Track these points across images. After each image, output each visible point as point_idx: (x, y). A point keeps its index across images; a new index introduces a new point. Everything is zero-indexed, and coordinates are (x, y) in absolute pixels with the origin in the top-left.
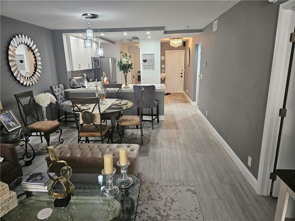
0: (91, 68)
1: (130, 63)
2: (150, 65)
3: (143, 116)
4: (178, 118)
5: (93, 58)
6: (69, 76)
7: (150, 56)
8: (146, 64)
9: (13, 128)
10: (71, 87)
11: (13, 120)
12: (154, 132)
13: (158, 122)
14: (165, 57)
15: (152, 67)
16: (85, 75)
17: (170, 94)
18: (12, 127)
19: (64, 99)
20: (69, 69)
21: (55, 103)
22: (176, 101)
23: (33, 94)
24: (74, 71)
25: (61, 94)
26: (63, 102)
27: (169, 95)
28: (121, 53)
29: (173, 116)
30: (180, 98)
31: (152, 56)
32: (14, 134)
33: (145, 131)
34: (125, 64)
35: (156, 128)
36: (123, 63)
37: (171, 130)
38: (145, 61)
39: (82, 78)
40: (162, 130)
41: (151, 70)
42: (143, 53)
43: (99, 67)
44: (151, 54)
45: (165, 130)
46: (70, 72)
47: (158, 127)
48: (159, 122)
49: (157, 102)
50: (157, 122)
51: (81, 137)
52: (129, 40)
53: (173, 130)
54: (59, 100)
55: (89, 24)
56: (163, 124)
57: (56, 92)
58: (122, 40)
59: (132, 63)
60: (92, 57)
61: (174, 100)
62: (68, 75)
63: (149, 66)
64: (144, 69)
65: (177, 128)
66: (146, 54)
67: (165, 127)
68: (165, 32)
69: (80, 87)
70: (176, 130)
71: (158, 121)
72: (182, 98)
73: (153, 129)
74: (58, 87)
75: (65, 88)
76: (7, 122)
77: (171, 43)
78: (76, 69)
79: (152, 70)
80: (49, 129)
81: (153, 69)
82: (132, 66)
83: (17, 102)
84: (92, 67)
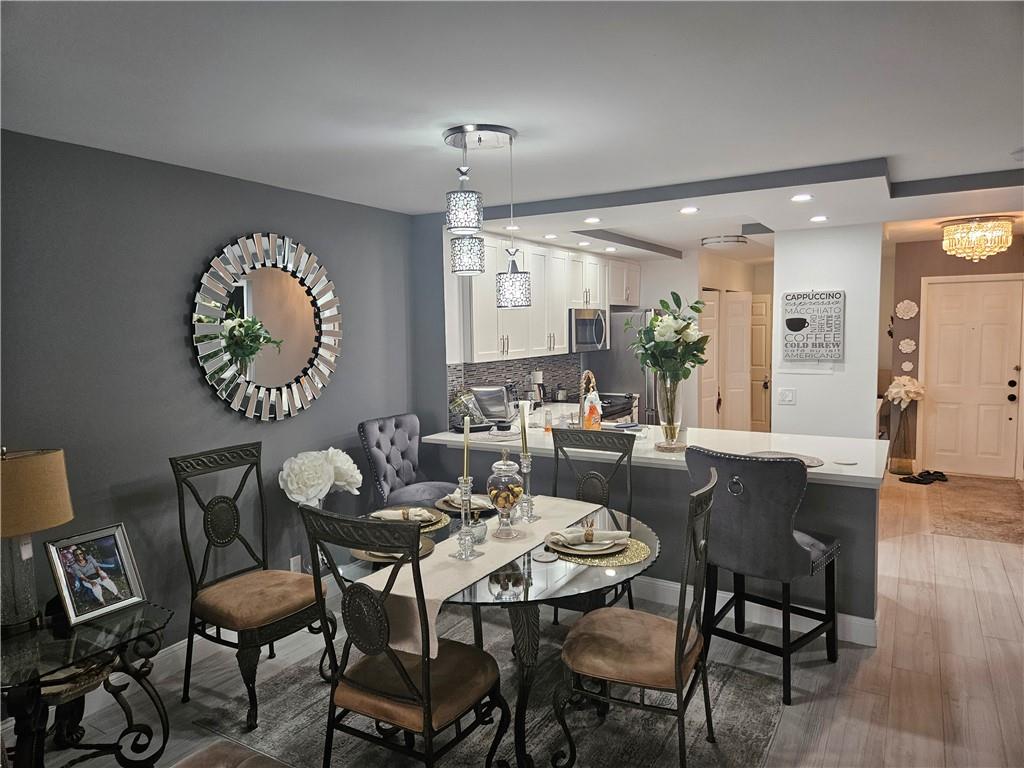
0: (562, 348)
1: (693, 333)
2: (821, 345)
3: (747, 603)
4: (968, 650)
5: (573, 312)
6: (453, 381)
7: (826, 301)
8: (799, 338)
9: (101, 604)
10: (454, 427)
11: (116, 573)
12: (789, 722)
13: (832, 657)
14: (919, 306)
15: (834, 351)
16: (539, 377)
17: (940, 477)
18: (98, 600)
19: (414, 474)
20: (454, 357)
21: (358, 493)
22: (969, 523)
23: (259, 457)
24: (476, 361)
25: (404, 455)
26: (407, 484)
27: (936, 485)
28: (704, 290)
29: (935, 628)
30: (996, 509)
31: (831, 300)
32: (109, 632)
33: (733, 706)
34: (666, 342)
35: (807, 698)
36: (658, 338)
37: (906, 736)
38: (796, 325)
39: (501, 391)
40: (843, 719)
41: (826, 369)
42: (789, 292)
43: (599, 347)
44: (830, 295)
45: (866, 726)
46: (462, 368)
47: (826, 693)
48: (841, 652)
49: (822, 546)
50: (824, 654)
51: (345, 712)
52: (736, 239)
53: (921, 743)
54: (389, 478)
55: (464, 169)
56: (860, 674)
57: (378, 446)
58: (705, 241)
59: (704, 340)
60: (570, 310)
61: (962, 516)
62: (450, 379)
63: (814, 345)
64: (791, 361)
65: (950, 733)
66: (805, 296)
67: (871, 700)
68: (897, 189)
69: (488, 428)
70: (937, 745)
71: (832, 646)
72: (1010, 513)
73: (787, 701)
74: (397, 426)
75: (426, 430)
76: (81, 580)
77: (945, 245)
78: (485, 353)
79: (831, 365)
80: (264, 621)
81: (835, 361)
82: (702, 351)
83: (179, 487)
84: (566, 345)
